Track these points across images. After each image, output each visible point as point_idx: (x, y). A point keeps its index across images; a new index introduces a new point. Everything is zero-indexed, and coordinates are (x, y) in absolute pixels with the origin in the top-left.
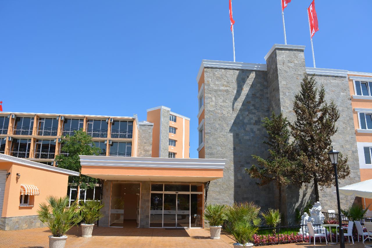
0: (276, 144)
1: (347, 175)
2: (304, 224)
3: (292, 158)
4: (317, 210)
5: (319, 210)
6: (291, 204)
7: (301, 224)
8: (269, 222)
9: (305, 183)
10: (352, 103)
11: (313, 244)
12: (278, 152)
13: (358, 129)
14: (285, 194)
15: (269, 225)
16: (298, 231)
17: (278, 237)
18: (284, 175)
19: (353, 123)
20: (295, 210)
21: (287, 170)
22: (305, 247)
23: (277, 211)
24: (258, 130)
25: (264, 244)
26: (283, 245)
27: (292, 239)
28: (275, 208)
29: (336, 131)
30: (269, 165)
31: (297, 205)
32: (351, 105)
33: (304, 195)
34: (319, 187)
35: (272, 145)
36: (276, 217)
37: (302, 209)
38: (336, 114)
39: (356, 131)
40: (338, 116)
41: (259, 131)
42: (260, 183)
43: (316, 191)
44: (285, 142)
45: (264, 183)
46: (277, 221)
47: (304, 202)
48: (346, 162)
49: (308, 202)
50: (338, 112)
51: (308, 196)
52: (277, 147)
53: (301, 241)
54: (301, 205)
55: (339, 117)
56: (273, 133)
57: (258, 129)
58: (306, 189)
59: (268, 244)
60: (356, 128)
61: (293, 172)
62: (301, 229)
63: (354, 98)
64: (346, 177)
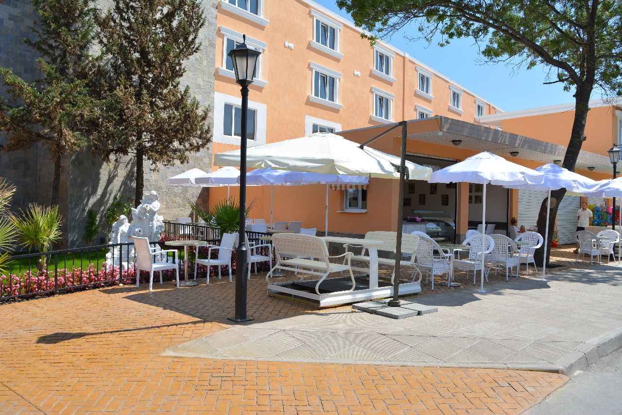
0: (58, 52)
1: (203, 145)
2: (119, 242)
3: (95, 91)
4: (151, 210)
5: (155, 210)
6: (80, 200)
7: (111, 243)
8: (30, 239)
9: (116, 153)
10: (219, 15)
11: (148, 288)
12: (63, 71)
13: (220, 68)
14: (69, 174)
15: (29, 246)
16: (105, 259)
17: (56, 277)
18: (73, 127)
19: (214, 55)
20: (86, 214)
21: (82, 116)
22: (129, 298)
23: (52, 212)
24: (12, 18)
25: (14, 298)
26: (69, 296)
27: (90, 279)
28: (45, 203)
29: (197, 49)
30: (35, 97)
31: (93, 200)
32: (216, 18)
33: (110, 181)
34: (147, 164)
35: (47, 53)
36: (50, 227)
37: (104, 209)
38: (199, 17)
39: (217, 72)
40: (202, 21)
41: (12, 22)
42: (5, 146)
43: (138, 176)
44: (82, 48)
45: (19, 144)
46: (52, 236)
47: (108, 195)
48: (204, 118)
49: (115, 198)
50: (202, 12)
51: (117, 183)
52: (59, 59)
53: (114, 284)
54: (101, 201)
55: (202, 24)
56: (56, 20)
57: (10, 15)
58: (116, 168)
59: (27, 298)
60: (218, 65)
61: (93, 124)
62: (109, 255)
63: (222, 7)
64: (201, 149)
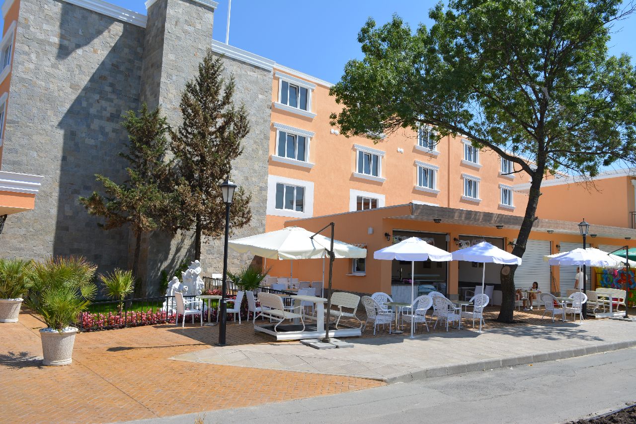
0: (142, 161)
1: (246, 223)
2: (172, 295)
3: (165, 187)
4: (194, 273)
5: (197, 274)
6: (155, 263)
7: (166, 295)
8: (114, 292)
9: (181, 229)
10: (273, 113)
11: (181, 326)
12: (144, 174)
13: (273, 155)
14: (146, 247)
15: (112, 296)
16: (162, 306)
17: (126, 316)
18: (149, 214)
19: (268, 146)
20: (160, 273)
21: (155, 206)
22: (168, 330)
23: (129, 273)
24: (114, 131)
25: (100, 328)
26: (133, 329)
27: (148, 319)
28: (125, 269)
29: (241, 152)
30: (123, 195)
31: (165, 264)
32: (270, 116)
33: (178, 250)
34: (203, 238)
35: (134, 161)
36: (126, 285)
37: (172, 272)
38: (245, 127)
39: (270, 158)
40: (247, 130)
41: (114, 134)
42: (104, 225)
43: (197, 245)
44: (158, 159)
45: (113, 225)
46: (127, 290)
47: (176, 261)
48: (247, 202)
49: (182, 261)
50: (248, 123)
51: (183, 252)
52: (142, 165)
53: (163, 322)
54: (170, 266)
55: (248, 132)
56: (140, 140)
57: (113, 129)
58: (183, 241)
59: (108, 329)
60: (271, 153)
61: (164, 211)
62: (165, 304)
63: (275, 107)
64: (244, 225)
